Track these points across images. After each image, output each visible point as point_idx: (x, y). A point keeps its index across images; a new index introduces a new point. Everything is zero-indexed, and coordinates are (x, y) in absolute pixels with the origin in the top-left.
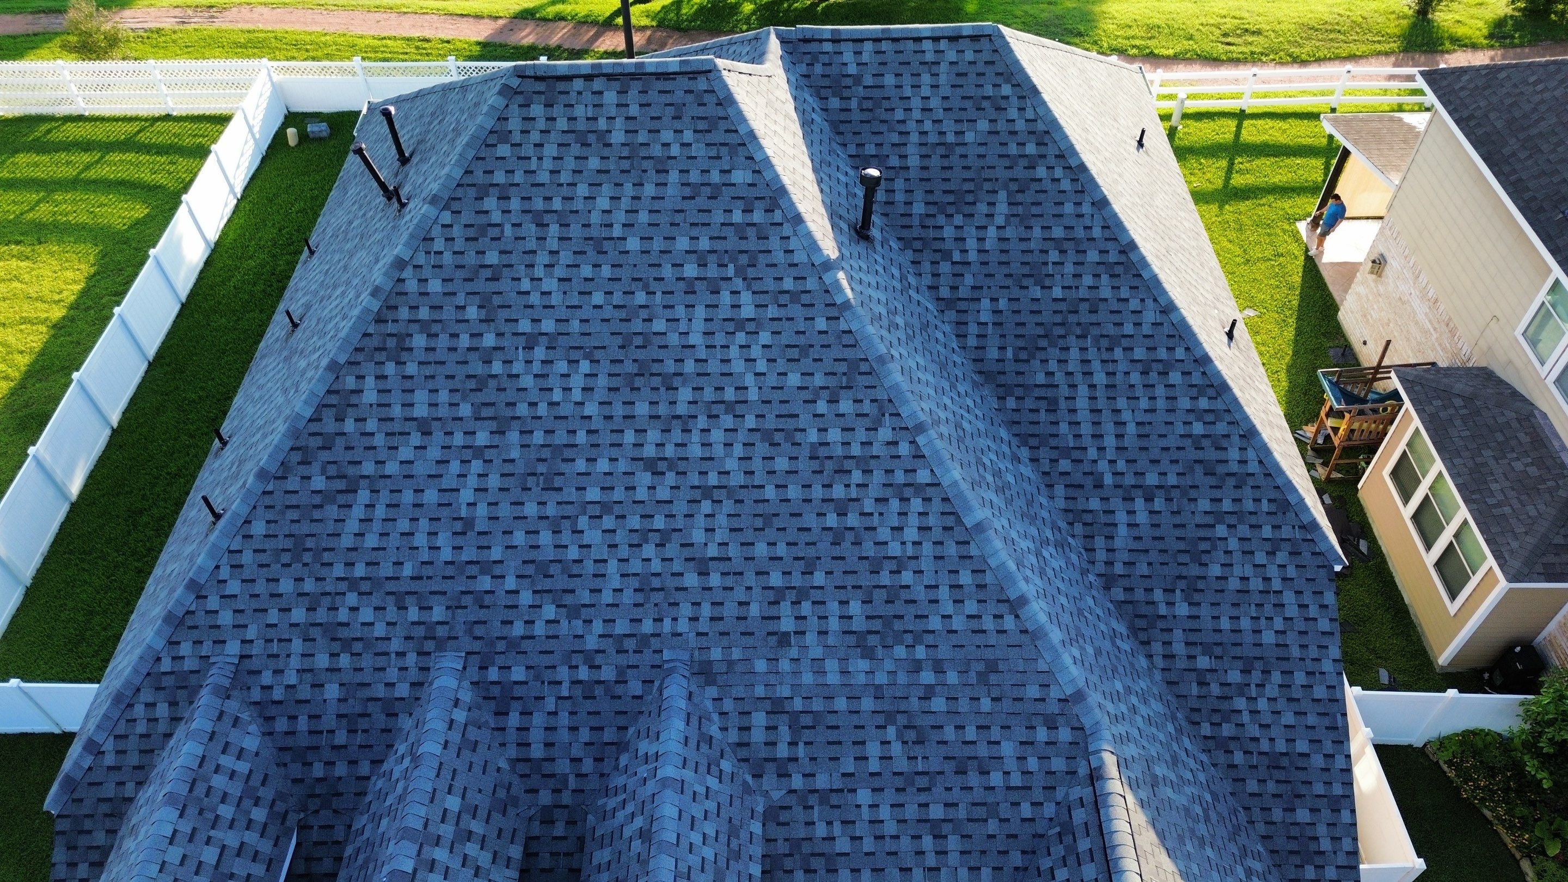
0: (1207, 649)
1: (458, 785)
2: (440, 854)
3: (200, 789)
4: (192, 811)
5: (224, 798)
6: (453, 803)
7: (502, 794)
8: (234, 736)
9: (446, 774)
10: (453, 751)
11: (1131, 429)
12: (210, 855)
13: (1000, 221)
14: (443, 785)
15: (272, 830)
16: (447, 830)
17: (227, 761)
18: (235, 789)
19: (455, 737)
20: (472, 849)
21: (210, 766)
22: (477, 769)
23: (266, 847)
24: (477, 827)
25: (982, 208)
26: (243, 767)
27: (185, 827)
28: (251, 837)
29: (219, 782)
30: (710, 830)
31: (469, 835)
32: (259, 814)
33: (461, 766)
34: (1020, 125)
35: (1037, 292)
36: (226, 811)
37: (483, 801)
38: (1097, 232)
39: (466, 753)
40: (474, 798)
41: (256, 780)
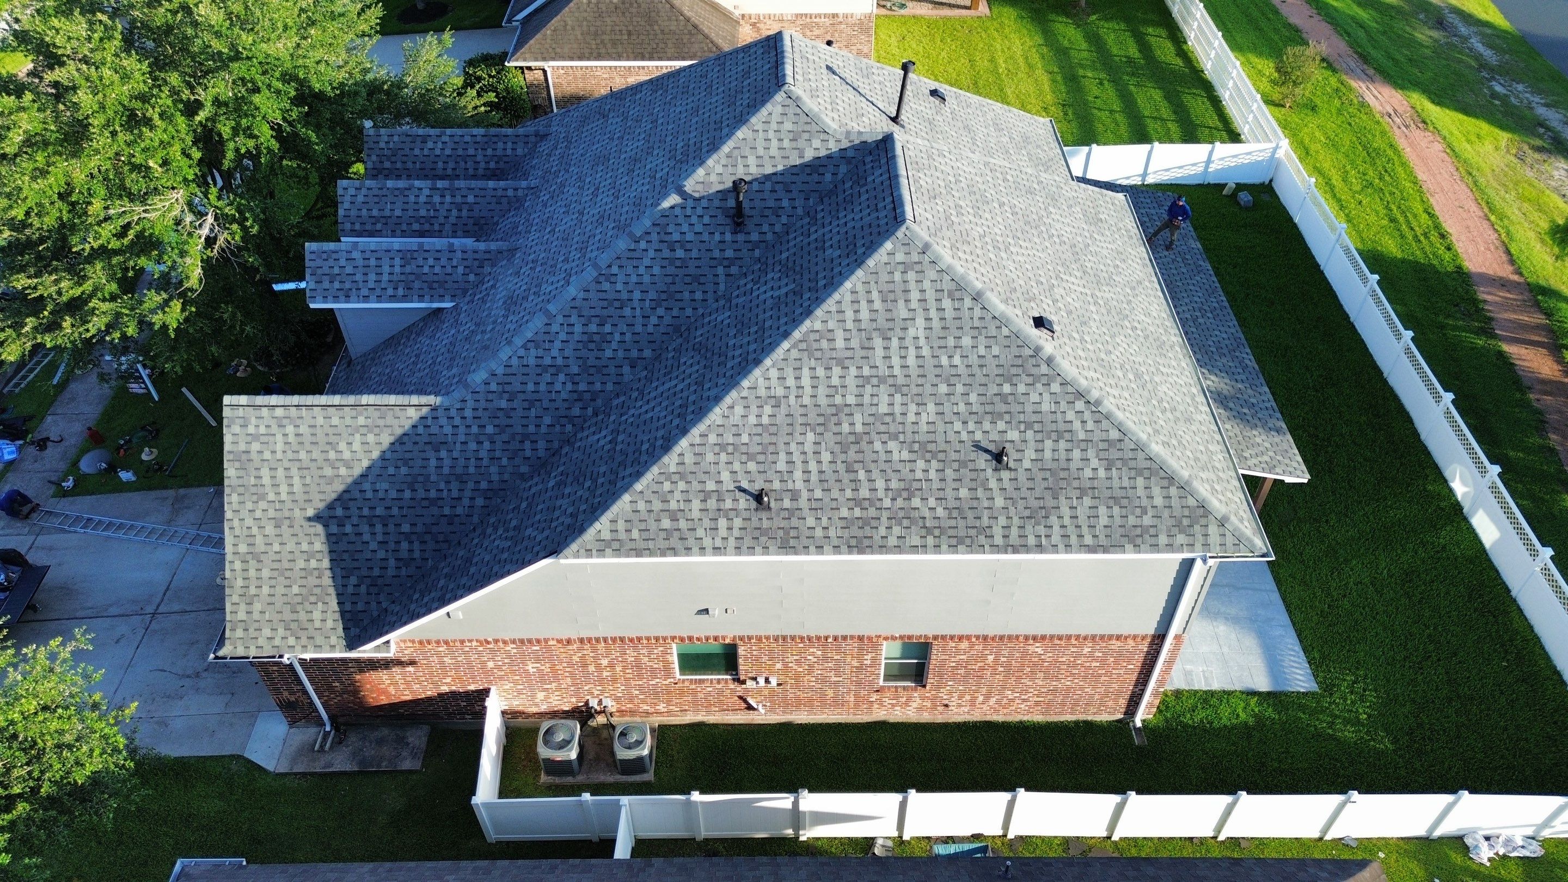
0: (530, 506)
1: (479, 200)
2: (448, 199)
3: (495, 139)
4: (485, 139)
5: (494, 149)
6: (471, 199)
7: (483, 221)
8: (520, 145)
9: (482, 193)
10: (494, 193)
11: (650, 415)
12: (471, 151)
13: (776, 294)
14: (477, 192)
15: (488, 173)
16: (459, 199)
17: (510, 145)
18: (499, 152)
19: (500, 193)
20: (455, 212)
21: (505, 139)
22: (490, 207)
23: (481, 172)
24: (464, 213)
25: (785, 281)
26: (509, 152)
27: (479, 139)
28: (482, 165)
29: (500, 145)
30: (437, 270)
31: (460, 210)
32: (492, 165)
33: (488, 199)
34: (836, 270)
35: (732, 333)
36: (489, 152)
37: (476, 213)
38: (767, 341)
39: (494, 200)
40: (476, 208)
41: (506, 159)
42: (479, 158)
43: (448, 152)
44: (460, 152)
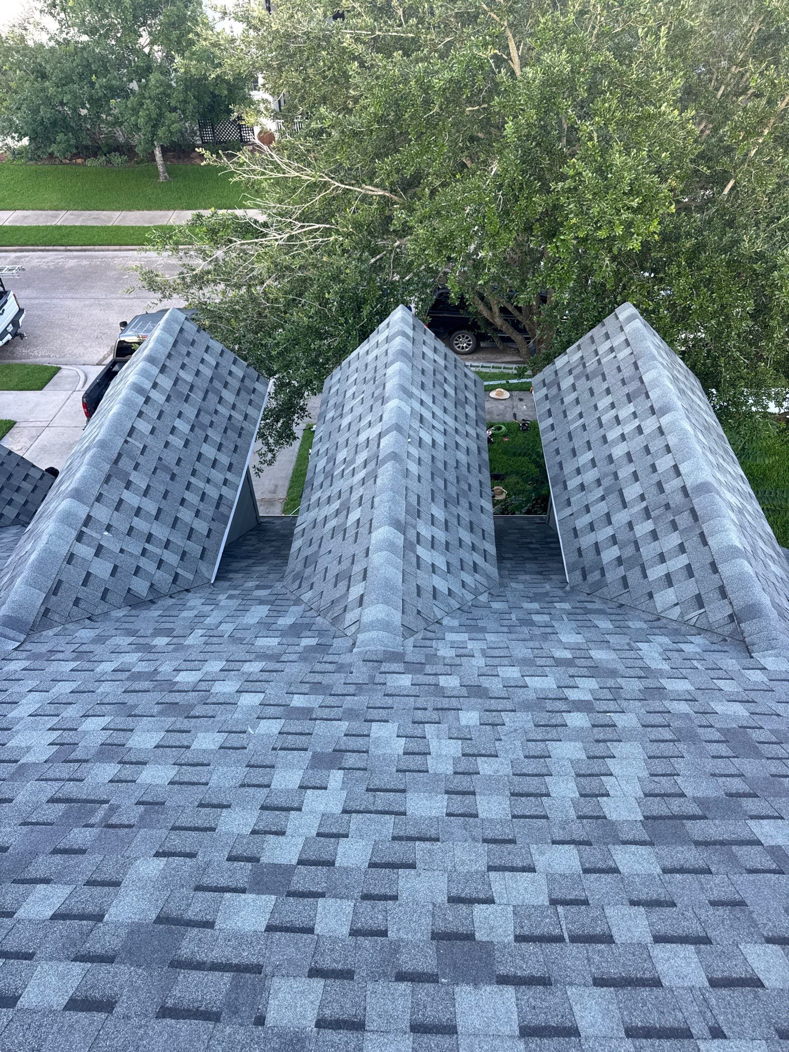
1: (351, 534)
2: (360, 477)
6: (354, 517)
8: (690, 588)
12: (633, 491)
16: (356, 496)
21: (692, 543)
22: (333, 565)
42: (621, 518)
43: (618, 451)
44: (625, 472)
